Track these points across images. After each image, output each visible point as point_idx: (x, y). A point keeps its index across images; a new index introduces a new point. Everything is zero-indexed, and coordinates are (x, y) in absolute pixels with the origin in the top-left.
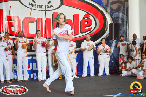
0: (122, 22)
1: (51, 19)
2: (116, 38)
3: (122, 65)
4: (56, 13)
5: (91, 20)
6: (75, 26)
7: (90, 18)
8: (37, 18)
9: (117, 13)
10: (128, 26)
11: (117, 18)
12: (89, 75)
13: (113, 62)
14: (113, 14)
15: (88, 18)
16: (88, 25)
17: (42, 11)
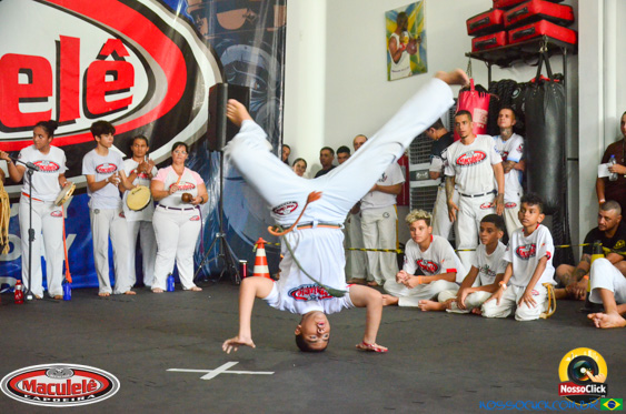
0: (258, 81)
3: (255, 253)
5: (130, 68)
6: (62, 85)
7: (126, 58)
9: (241, 47)
10: (281, 101)
11: (241, 65)
13: (220, 237)
14: (224, 48)
15: (119, 58)
16: (118, 88)
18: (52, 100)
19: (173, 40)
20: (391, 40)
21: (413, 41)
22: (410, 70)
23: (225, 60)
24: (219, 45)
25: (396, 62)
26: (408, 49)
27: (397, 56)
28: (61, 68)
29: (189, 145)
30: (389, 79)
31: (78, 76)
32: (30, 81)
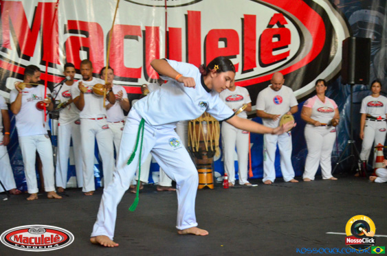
0: (375, 34)
2: (361, 80)
4: (196, 12)
5: (288, 32)
6: (245, 46)
7: (286, 26)
8: (146, 27)
9: (363, 11)
11: (363, 24)
12: (279, 177)
13: (351, 144)
14: (351, 13)
15: (281, 25)
17: (158, 6)
18: (239, 57)
19: (316, 11)
24: (347, 11)
28: (245, 35)
29: (327, 81)
31: (255, 40)
32: (226, 45)
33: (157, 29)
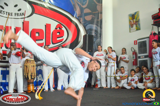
0: (95, 34)
1: (21, 28)
2: (90, 51)
4: (27, 21)
5: (63, 31)
6: (46, 36)
7: (62, 29)
8: (6, 26)
9: (91, 25)
10: (101, 38)
11: (91, 30)
14: (87, 25)
15: (60, 29)
16: (60, 36)
17: (11, 18)
18: (44, 40)
19: (73, 24)
20: (130, 22)
21: (136, 22)
22: (136, 29)
23: (87, 28)
24: (85, 25)
25: (132, 27)
26: (135, 24)
27: (132, 26)
28: (46, 32)
30: (130, 32)
31: (50, 33)
32: (39, 35)
33: (11, 28)
